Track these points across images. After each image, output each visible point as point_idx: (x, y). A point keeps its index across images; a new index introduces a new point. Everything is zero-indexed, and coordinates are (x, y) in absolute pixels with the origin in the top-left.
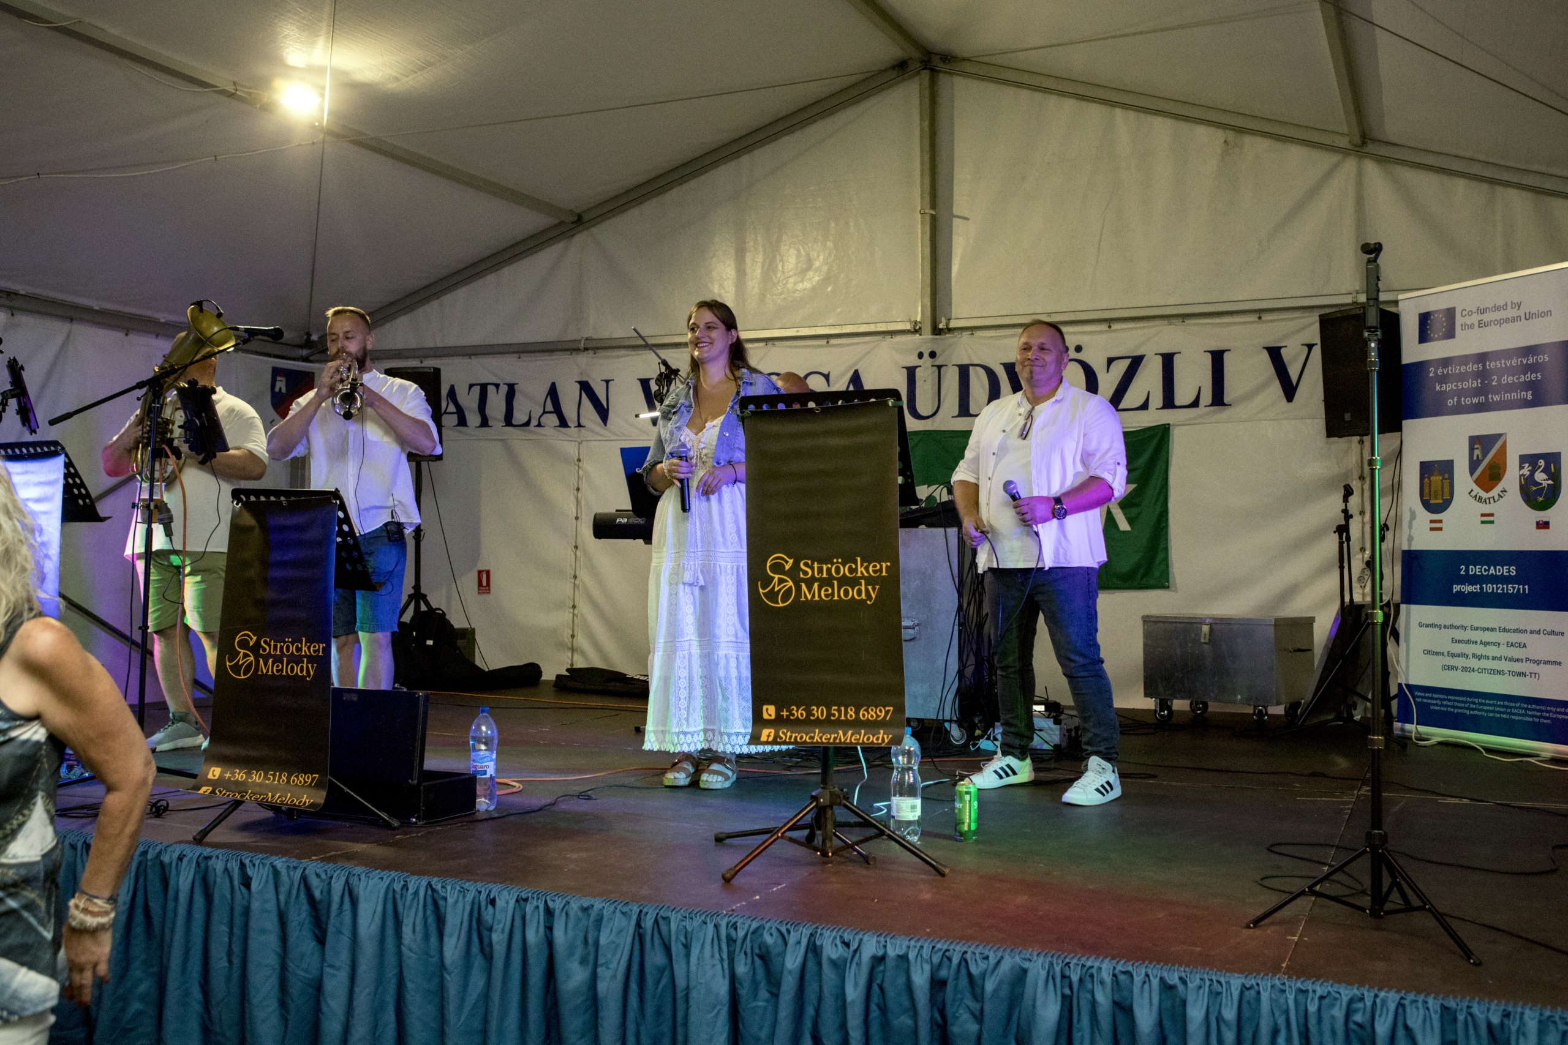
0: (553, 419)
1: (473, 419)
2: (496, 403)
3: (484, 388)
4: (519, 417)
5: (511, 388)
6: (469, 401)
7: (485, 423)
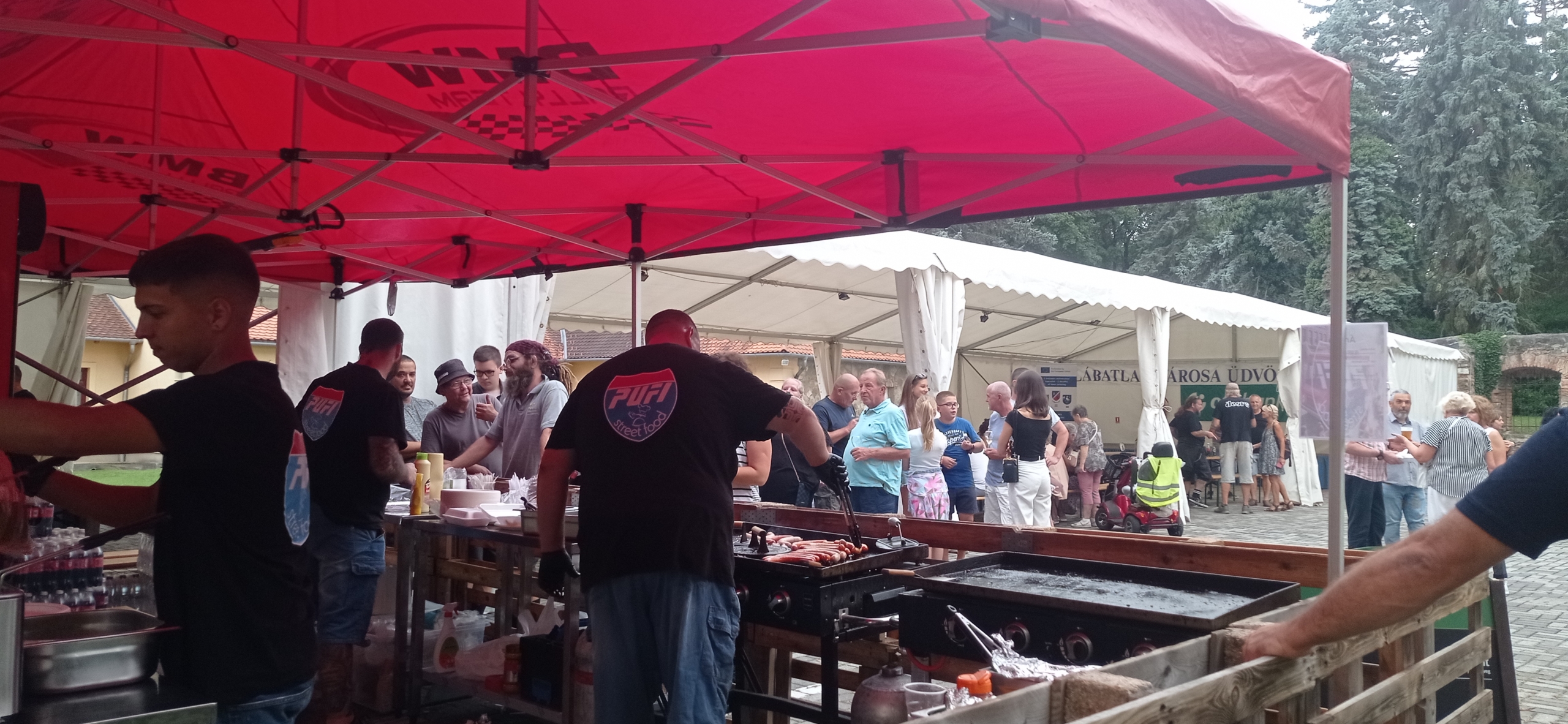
0: (1135, 380)
1: (1112, 379)
2: (1119, 376)
3: (1115, 371)
4: (1125, 379)
5: (1123, 371)
6: (1111, 374)
7: (1116, 380)
